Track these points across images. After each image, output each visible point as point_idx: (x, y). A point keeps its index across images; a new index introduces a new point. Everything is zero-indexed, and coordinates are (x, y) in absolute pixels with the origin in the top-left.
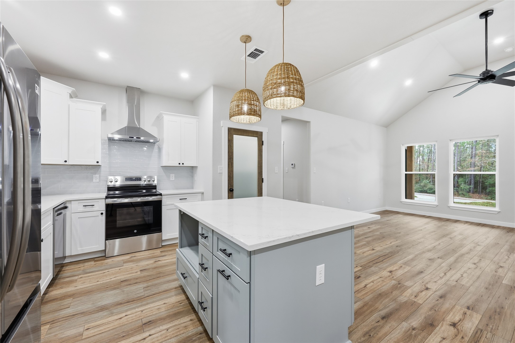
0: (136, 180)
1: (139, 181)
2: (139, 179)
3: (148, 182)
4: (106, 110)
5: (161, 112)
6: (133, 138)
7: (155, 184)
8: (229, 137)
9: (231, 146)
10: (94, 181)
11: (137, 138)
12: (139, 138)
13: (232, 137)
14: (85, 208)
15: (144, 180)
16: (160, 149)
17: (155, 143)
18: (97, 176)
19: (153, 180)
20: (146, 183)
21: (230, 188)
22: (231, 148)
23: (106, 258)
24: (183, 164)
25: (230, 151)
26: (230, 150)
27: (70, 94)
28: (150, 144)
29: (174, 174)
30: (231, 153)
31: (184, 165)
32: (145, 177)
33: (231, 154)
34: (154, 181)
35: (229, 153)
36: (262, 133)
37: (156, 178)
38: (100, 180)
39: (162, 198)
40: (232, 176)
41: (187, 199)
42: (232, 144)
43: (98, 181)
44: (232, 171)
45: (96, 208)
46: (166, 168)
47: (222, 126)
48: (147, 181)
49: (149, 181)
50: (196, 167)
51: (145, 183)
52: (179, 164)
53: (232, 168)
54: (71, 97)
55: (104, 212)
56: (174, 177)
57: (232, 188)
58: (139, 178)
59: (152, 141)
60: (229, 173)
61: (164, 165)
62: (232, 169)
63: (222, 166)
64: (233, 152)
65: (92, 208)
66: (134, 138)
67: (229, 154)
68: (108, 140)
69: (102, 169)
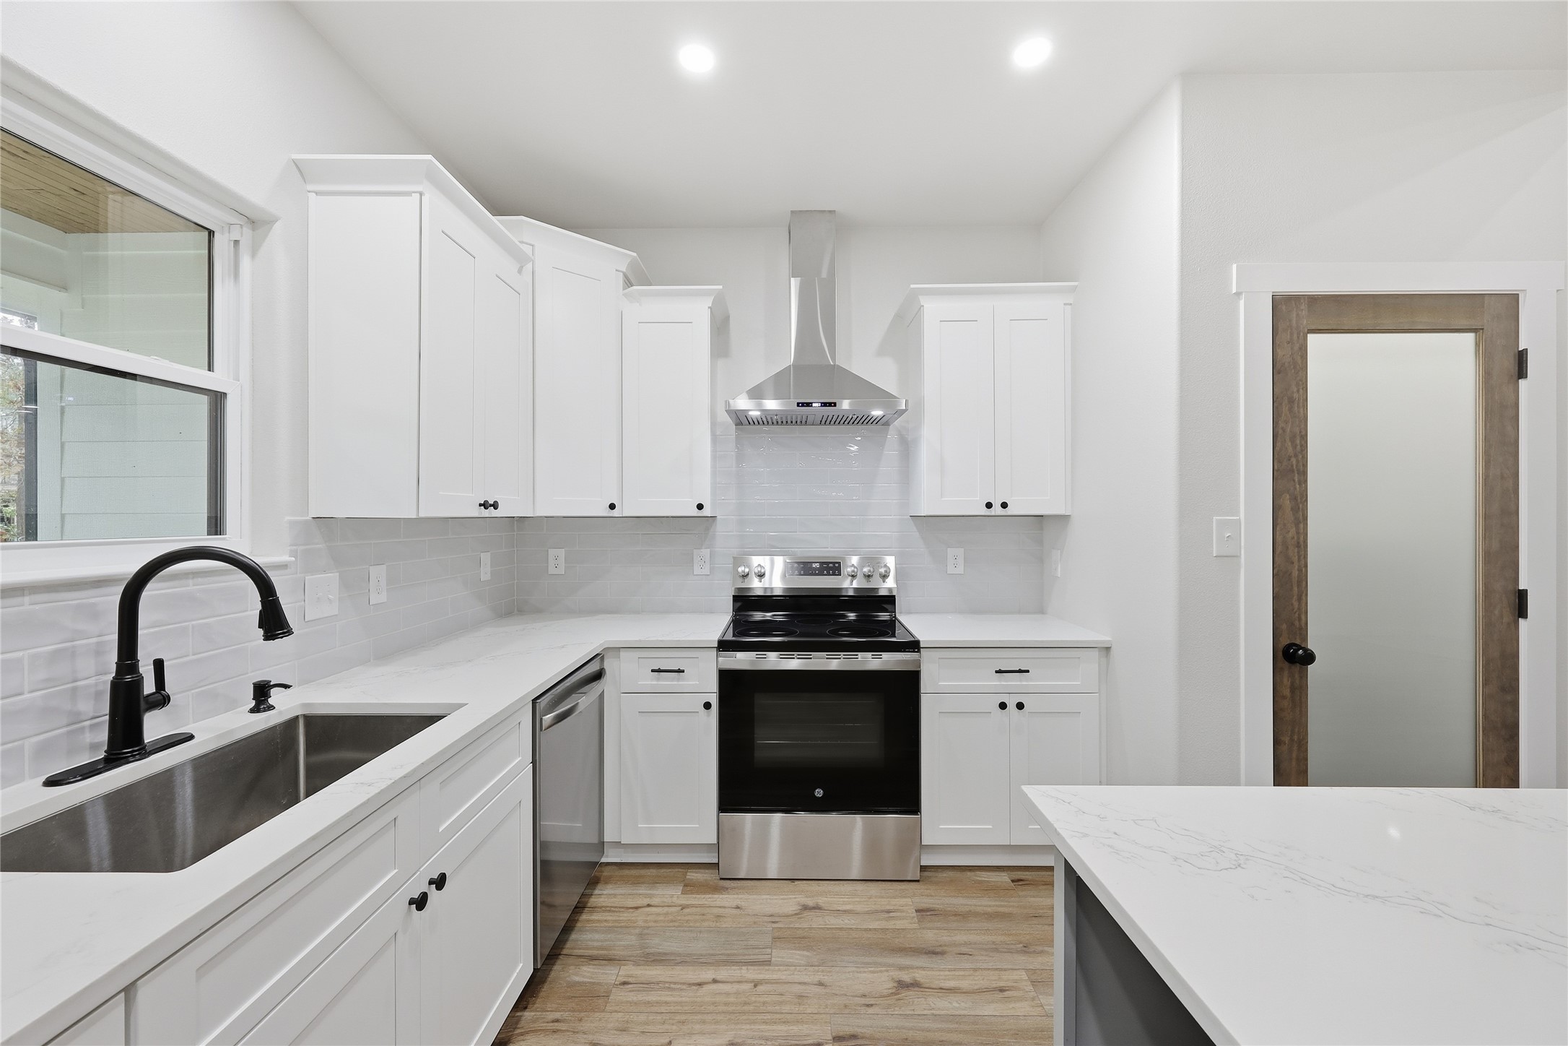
0: (821, 574)
1: (834, 574)
2: (833, 568)
3: (864, 580)
4: (729, 317)
5: (912, 286)
6: (809, 405)
7: (890, 590)
8: (1280, 352)
9: (1291, 401)
10: (697, 570)
11: (824, 404)
12: (830, 404)
13: (1300, 349)
14: (658, 679)
15: (849, 570)
16: (907, 448)
17: (887, 424)
18: (705, 552)
19: (882, 570)
20: (858, 584)
21: (1285, 641)
22: (1291, 410)
23: (721, 879)
24: (1004, 505)
25: (1284, 431)
26: (1286, 422)
27: (625, 276)
28: (873, 427)
29: (962, 550)
30: (1293, 440)
31: (1009, 511)
32: (855, 560)
33: (1295, 447)
34: (884, 577)
35: (1279, 444)
36: (1511, 302)
37: (890, 561)
38: (712, 569)
39: (918, 663)
40: (1299, 576)
41: (1028, 671)
42: (1297, 385)
43: (706, 571)
44: (1298, 545)
45: (687, 682)
46: (931, 524)
47: (1238, 294)
48: (859, 575)
49: (868, 577)
50: (1063, 519)
51: (855, 585)
52: (989, 505)
53: (1297, 528)
54: (628, 283)
55: (714, 700)
56: (961, 561)
57: (1298, 642)
58: (834, 563)
59: (877, 413)
60: (1276, 559)
61: (924, 512)
62: (1298, 533)
63: (1237, 513)
64: (1304, 437)
65: (678, 680)
66: (814, 405)
67: (1277, 448)
68: (736, 425)
69: (720, 528)
